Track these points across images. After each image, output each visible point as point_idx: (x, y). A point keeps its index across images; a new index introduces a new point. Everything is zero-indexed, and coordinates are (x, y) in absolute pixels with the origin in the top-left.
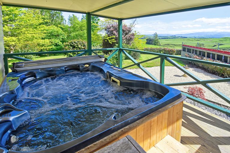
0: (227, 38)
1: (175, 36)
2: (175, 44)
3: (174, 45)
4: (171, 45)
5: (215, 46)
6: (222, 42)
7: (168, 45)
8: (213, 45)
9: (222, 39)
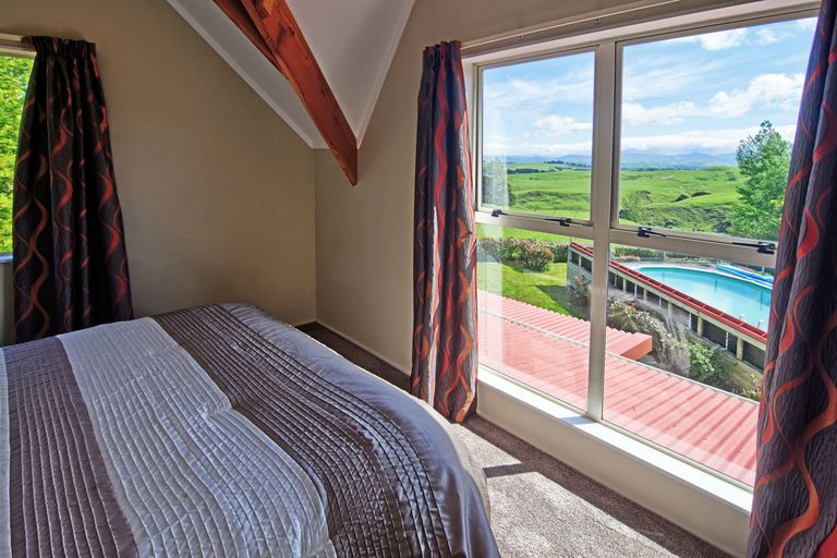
0: (719, 169)
1: (559, 162)
2: (559, 191)
3: (557, 194)
4: (549, 197)
5: (682, 197)
6: (705, 185)
7: (538, 194)
8: (677, 196)
9: (704, 175)
